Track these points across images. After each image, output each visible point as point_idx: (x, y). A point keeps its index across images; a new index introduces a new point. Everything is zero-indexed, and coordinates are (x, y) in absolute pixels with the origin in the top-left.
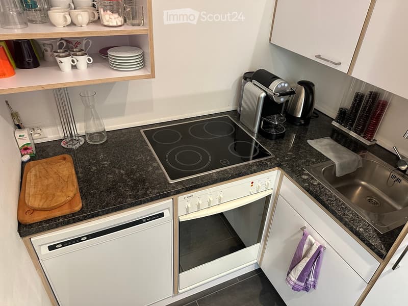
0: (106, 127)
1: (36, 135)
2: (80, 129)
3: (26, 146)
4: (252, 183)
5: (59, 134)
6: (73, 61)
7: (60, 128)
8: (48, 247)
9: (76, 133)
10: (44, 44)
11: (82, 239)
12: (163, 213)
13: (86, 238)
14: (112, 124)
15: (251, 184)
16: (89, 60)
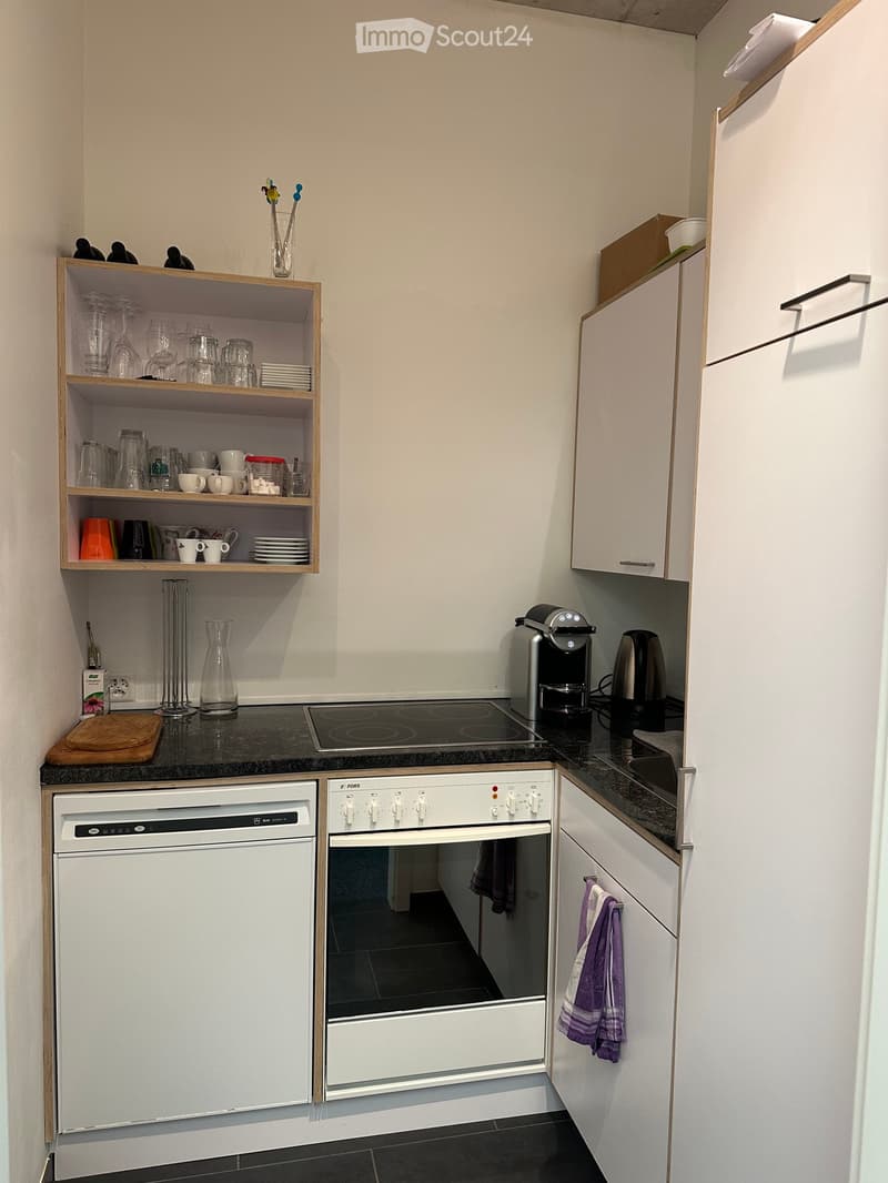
0: (239, 698)
1: (116, 695)
2: (194, 694)
3: (94, 697)
4: (495, 789)
5: (156, 698)
6: (200, 546)
7: (159, 687)
8: (77, 827)
9: (185, 699)
10: (167, 532)
11: (136, 829)
12: (296, 814)
13: (143, 828)
14: (252, 693)
15: (494, 793)
16: (224, 547)
